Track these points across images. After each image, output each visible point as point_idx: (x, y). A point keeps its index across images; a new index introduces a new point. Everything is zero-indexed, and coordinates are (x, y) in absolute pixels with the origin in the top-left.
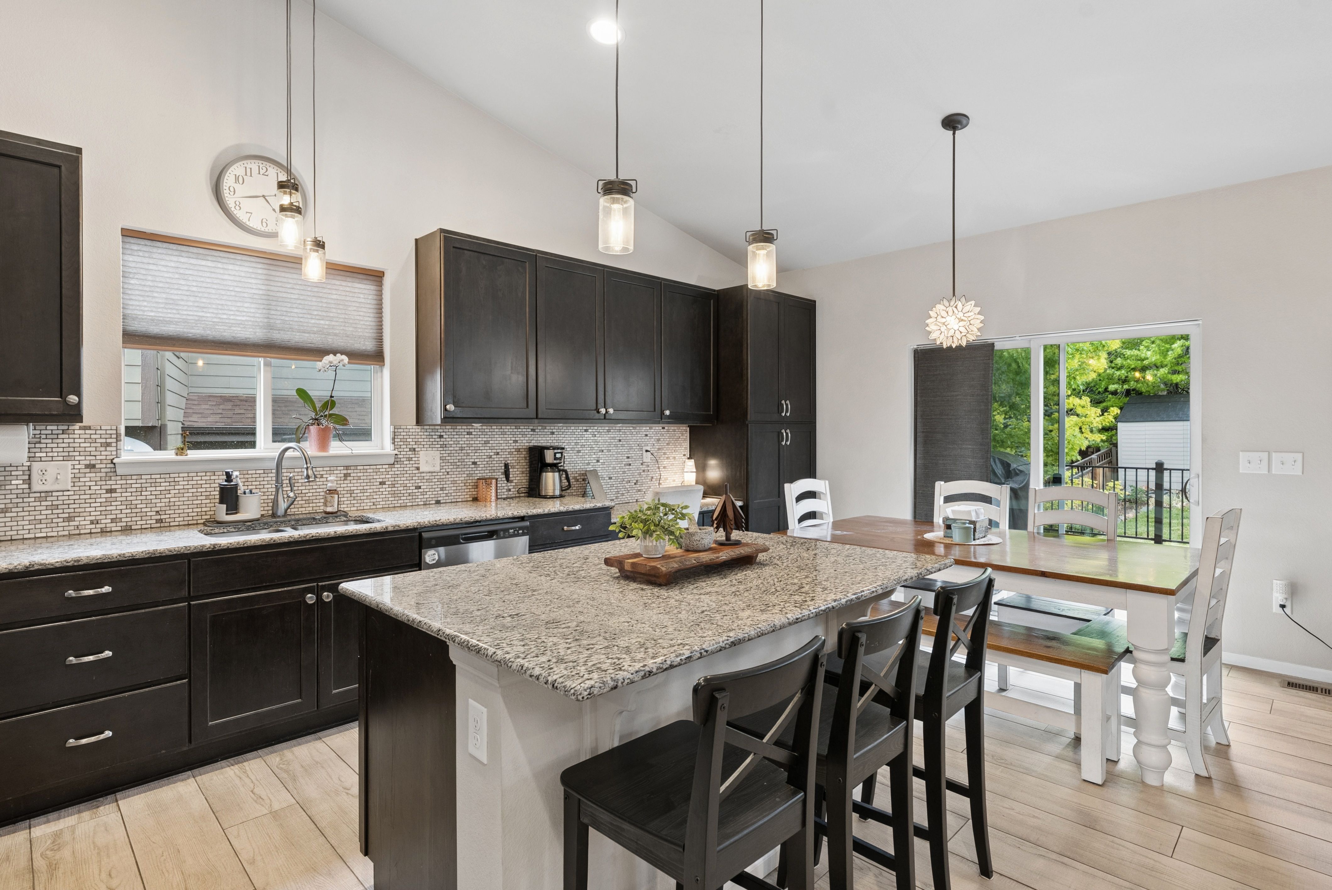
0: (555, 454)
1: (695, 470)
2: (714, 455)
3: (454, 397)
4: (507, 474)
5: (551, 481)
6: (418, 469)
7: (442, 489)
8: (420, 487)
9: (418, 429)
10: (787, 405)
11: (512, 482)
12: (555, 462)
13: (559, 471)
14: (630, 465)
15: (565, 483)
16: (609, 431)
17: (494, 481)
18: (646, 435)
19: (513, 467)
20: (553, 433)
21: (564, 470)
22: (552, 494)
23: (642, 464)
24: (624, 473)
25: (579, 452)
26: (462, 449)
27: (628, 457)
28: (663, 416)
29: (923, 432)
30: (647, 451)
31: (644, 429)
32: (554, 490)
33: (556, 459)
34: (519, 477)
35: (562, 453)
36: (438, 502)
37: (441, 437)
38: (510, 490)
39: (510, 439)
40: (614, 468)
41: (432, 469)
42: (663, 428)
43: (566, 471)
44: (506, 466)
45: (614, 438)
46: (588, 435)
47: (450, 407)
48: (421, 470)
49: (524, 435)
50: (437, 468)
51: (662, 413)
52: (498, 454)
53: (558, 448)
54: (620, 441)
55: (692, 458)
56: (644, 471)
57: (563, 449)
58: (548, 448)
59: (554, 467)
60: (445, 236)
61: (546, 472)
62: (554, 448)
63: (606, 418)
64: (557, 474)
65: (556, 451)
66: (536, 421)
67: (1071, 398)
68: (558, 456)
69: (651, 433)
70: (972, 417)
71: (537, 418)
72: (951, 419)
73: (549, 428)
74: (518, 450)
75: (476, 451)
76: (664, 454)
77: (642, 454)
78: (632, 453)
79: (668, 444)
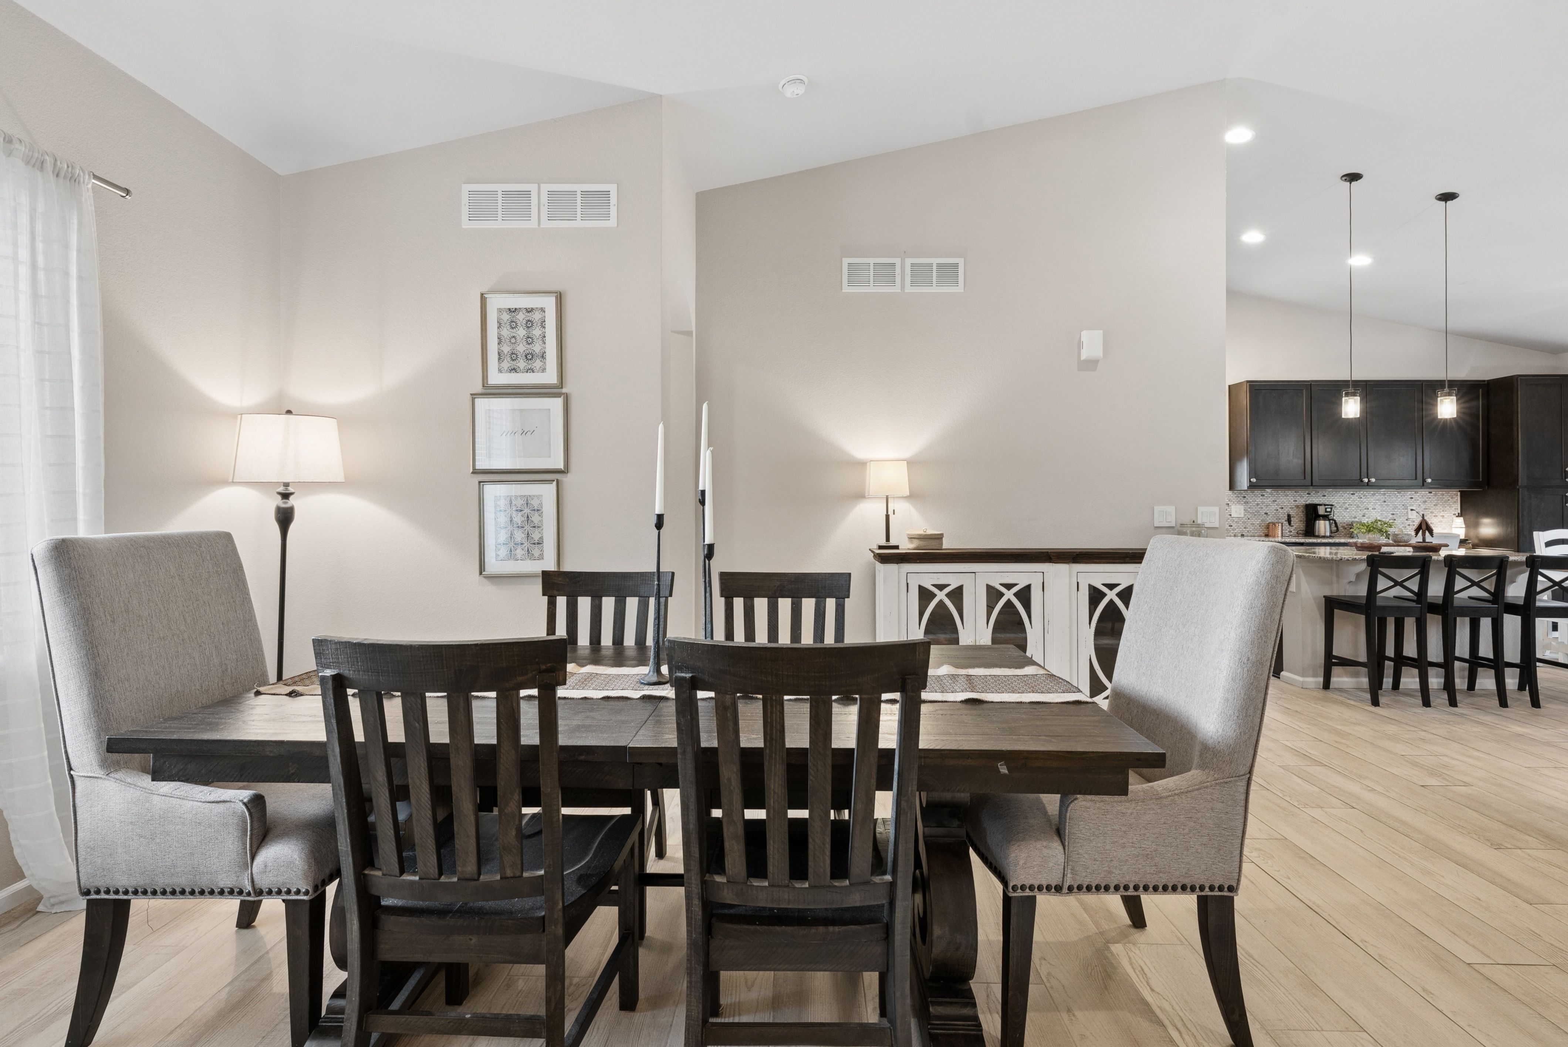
0: (1326, 509)
1: (1464, 526)
2: (1487, 514)
3: (1255, 474)
4: (1289, 521)
5: (1322, 527)
6: (1231, 515)
7: (1245, 528)
8: (1232, 526)
9: (1230, 493)
11: (1292, 526)
12: (1326, 514)
13: (1329, 520)
14: (1395, 520)
15: (1334, 529)
16: (1374, 495)
17: (1280, 524)
18: (1412, 498)
19: (1294, 517)
20: (1324, 496)
21: (1333, 520)
22: (1324, 535)
23: (1407, 520)
25: (1347, 508)
26: (1258, 505)
27: (1393, 514)
28: (1425, 483)
30: (1412, 510)
31: (1409, 493)
32: (1325, 532)
33: (1326, 512)
34: (1298, 523)
35: (1331, 508)
36: (1243, 535)
37: (1244, 497)
38: (1291, 532)
39: (1291, 499)
41: (1239, 516)
42: (1430, 493)
43: (1335, 521)
44: (1289, 516)
45: (1379, 500)
46: (1355, 497)
47: (1253, 480)
48: (1232, 516)
49: (1301, 497)
50: (1242, 516)
51: (1424, 481)
52: (1282, 508)
53: (1328, 505)
54: (1385, 502)
55: (1461, 516)
56: (1409, 525)
57: (1332, 505)
58: (1320, 505)
59: (1325, 517)
60: (1250, 385)
61: (1319, 520)
62: (1325, 505)
63: (1369, 485)
64: (1327, 522)
65: (1327, 507)
66: (1311, 487)
68: (1329, 510)
69: (1415, 496)
71: (1312, 485)
73: (1322, 492)
74: (1297, 507)
75: (1267, 506)
76: (1431, 512)
77: (1407, 512)
78: (1396, 511)
79: (1435, 505)
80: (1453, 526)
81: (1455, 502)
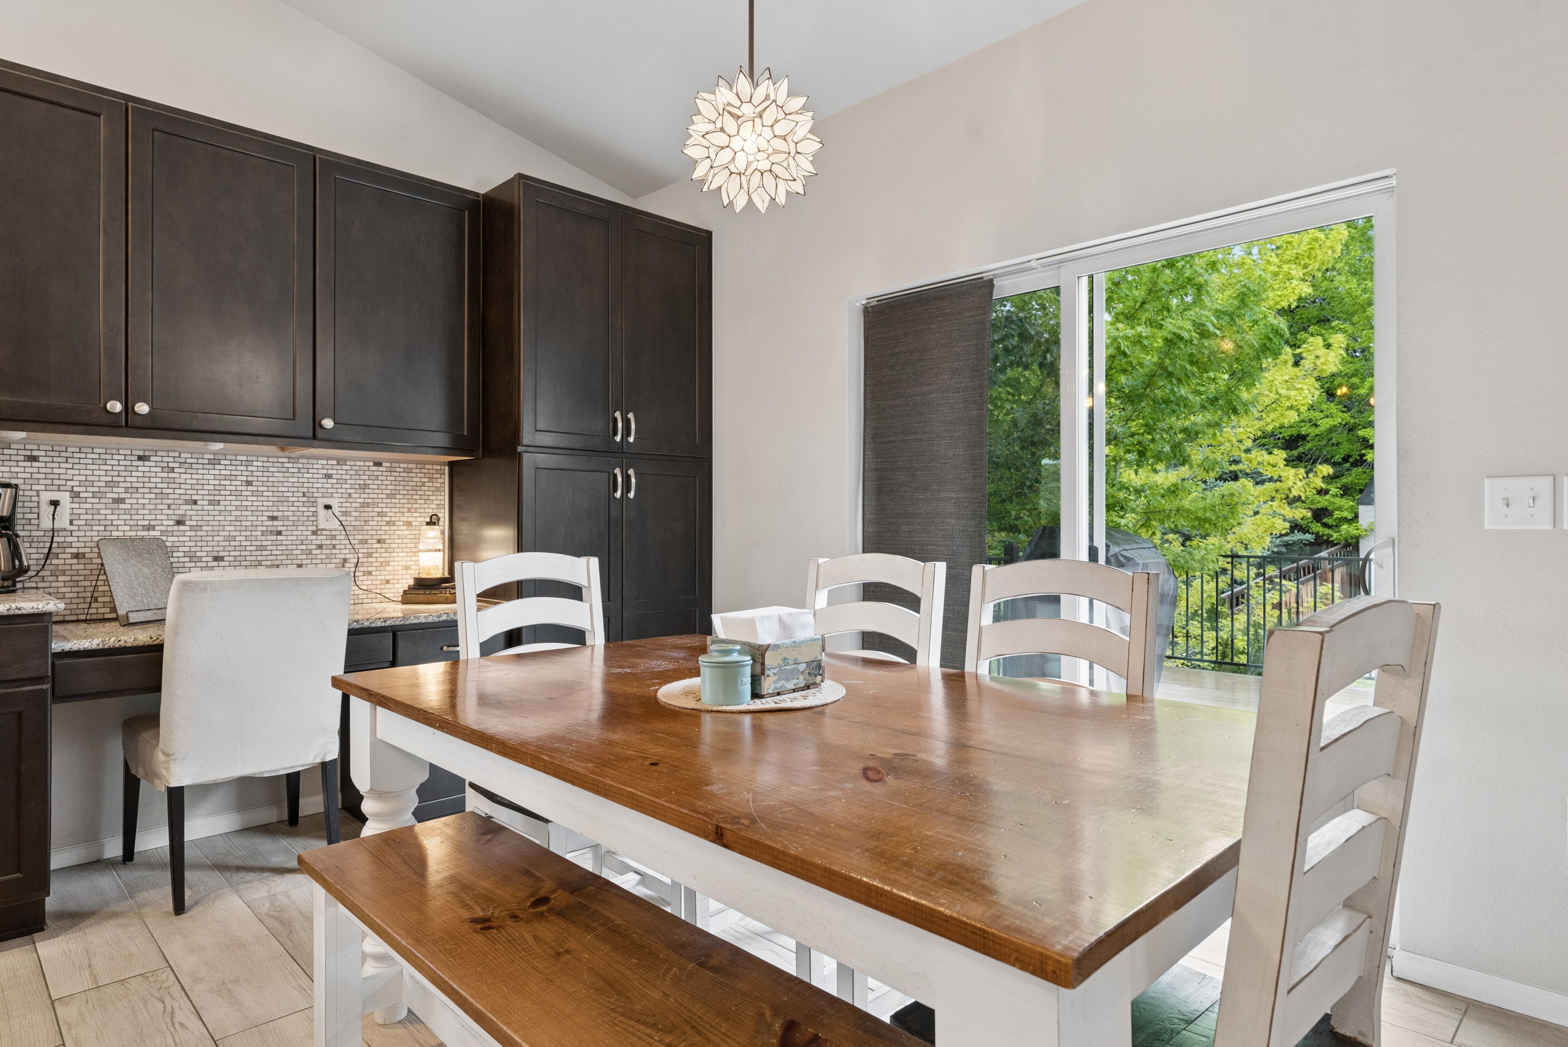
1: (441, 547)
10: (627, 422)
14: (279, 533)
18: (328, 476)
23: (314, 533)
24: (261, 548)
25: (119, 501)
27: (274, 518)
28: (320, 430)
29: (876, 469)
30: (328, 507)
31: (323, 463)
40: (230, 538)
42: (378, 464)
51: (316, 424)
54: (249, 483)
56: (320, 547)
67: (1254, 452)
70: (957, 434)
72: (920, 440)
76: (380, 514)
77: (315, 514)
78: (284, 510)
79: (389, 496)
80: (421, 547)
81: (438, 489)
